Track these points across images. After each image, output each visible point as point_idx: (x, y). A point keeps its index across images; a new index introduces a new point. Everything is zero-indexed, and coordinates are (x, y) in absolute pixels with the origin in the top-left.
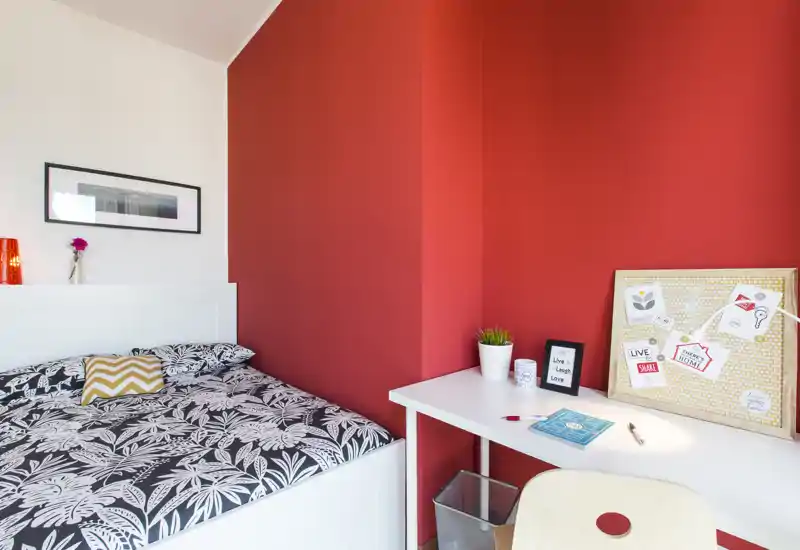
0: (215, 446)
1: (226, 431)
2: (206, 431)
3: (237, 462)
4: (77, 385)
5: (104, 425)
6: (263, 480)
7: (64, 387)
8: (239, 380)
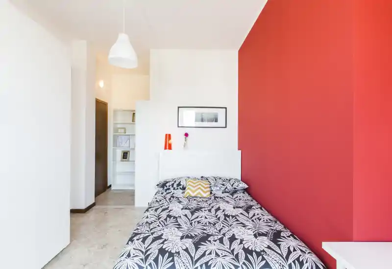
0: (224, 234)
1: (230, 228)
2: (222, 225)
3: (232, 249)
4: (184, 188)
5: (189, 209)
6: (242, 266)
7: (180, 188)
8: (240, 199)
